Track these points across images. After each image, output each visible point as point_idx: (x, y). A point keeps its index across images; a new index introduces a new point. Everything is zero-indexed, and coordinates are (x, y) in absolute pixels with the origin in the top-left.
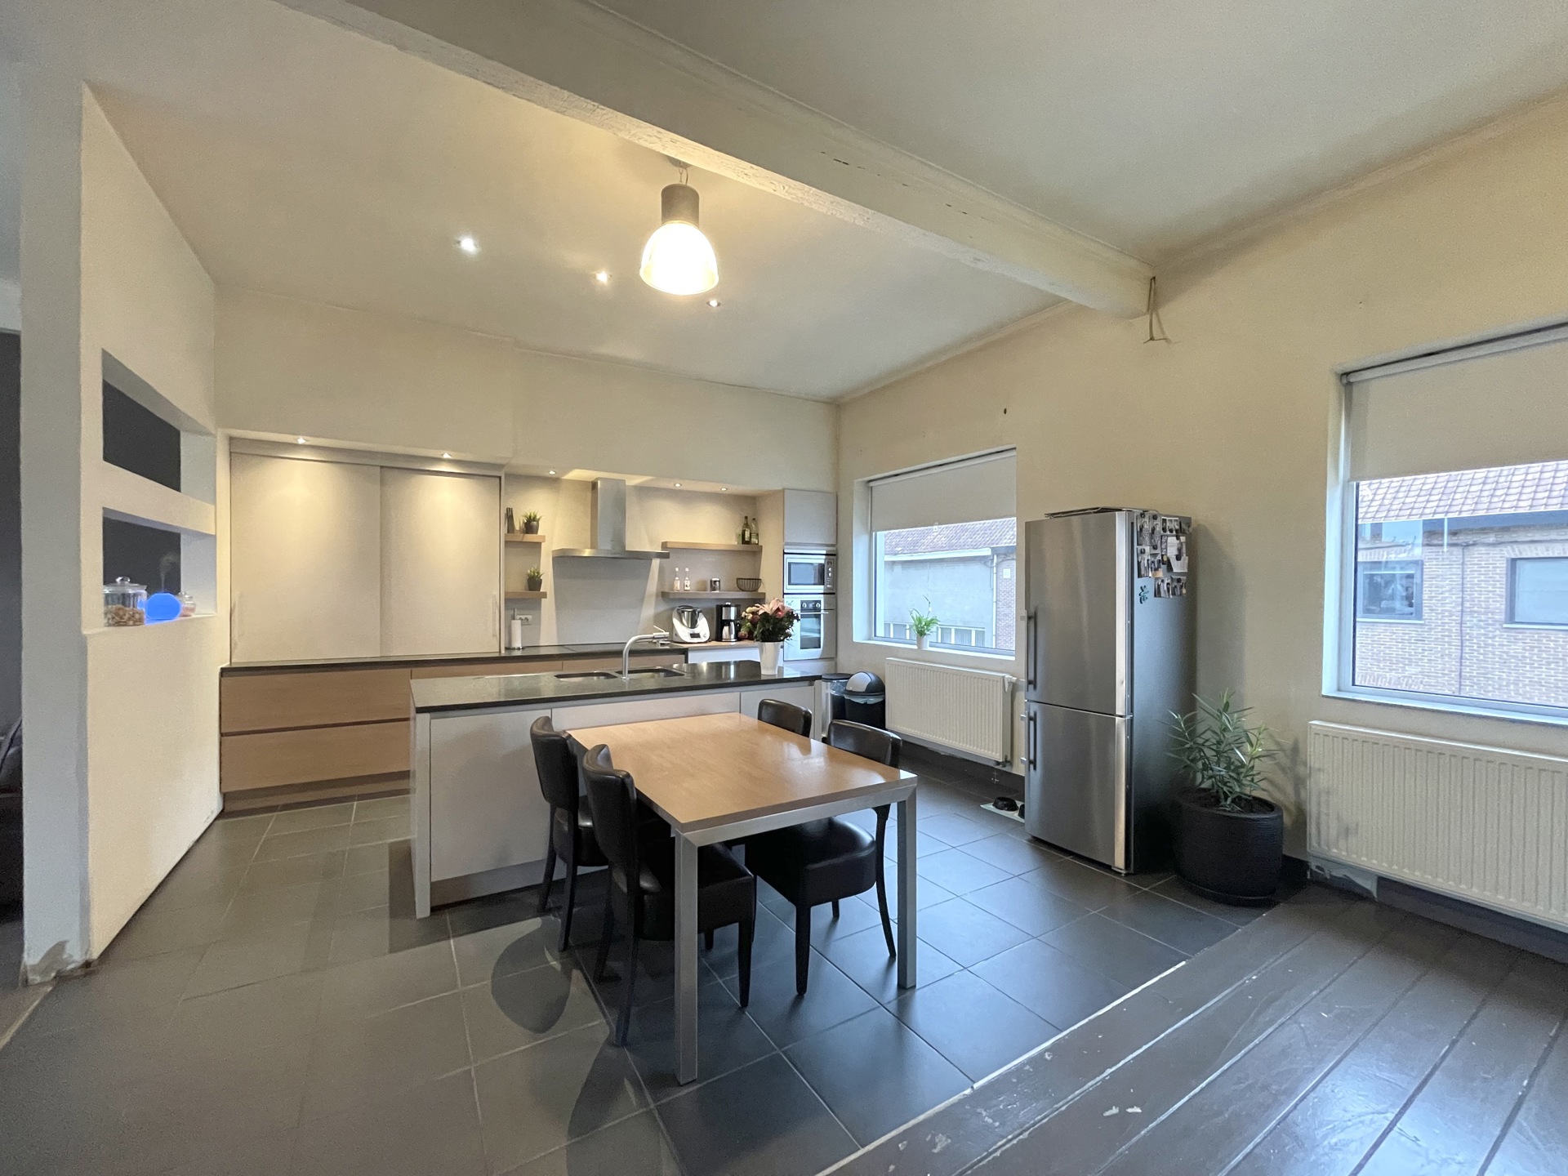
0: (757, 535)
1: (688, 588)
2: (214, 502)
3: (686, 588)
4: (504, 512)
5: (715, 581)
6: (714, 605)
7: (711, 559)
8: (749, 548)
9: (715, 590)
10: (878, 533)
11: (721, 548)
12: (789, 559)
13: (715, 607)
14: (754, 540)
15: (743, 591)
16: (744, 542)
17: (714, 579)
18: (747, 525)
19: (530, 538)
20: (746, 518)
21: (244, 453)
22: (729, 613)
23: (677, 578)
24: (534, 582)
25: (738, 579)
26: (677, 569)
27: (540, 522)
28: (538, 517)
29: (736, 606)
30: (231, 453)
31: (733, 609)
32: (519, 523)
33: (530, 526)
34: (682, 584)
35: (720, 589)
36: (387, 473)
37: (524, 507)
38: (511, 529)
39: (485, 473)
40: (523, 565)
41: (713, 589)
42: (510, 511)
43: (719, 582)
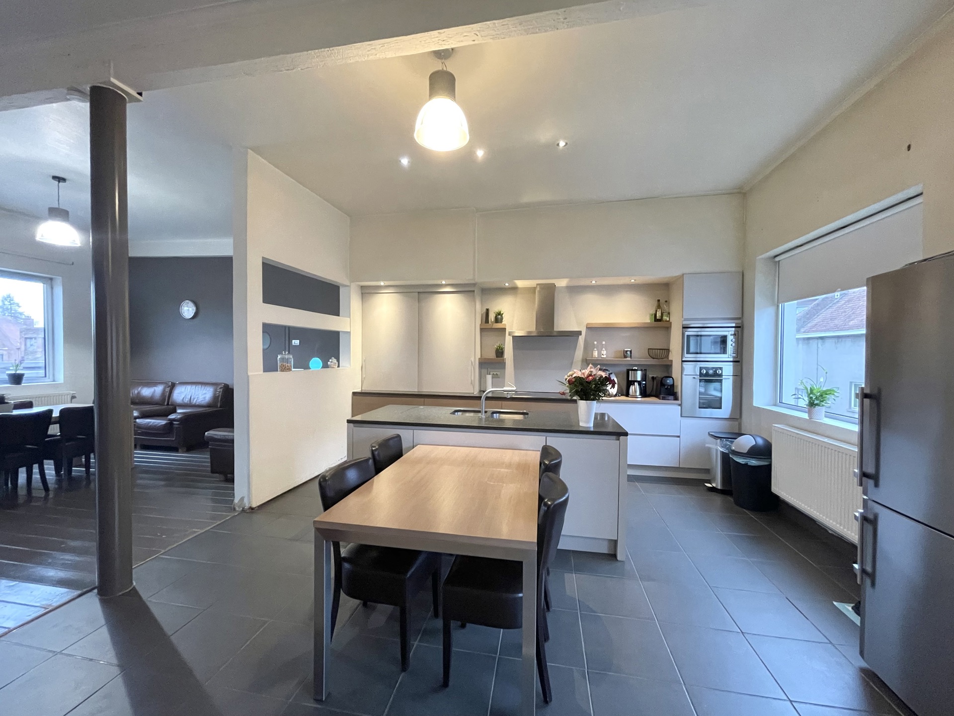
0: (669, 313)
1: (605, 356)
2: (350, 317)
3: (602, 356)
4: (485, 310)
5: (627, 351)
6: (625, 369)
7: (627, 334)
8: (660, 323)
9: (626, 358)
10: (785, 304)
11: (636, 326)
12: (690, 332)
13: (626, 370)
14: (665, 318)
15: (654, 358)
16: (656, 320)
17: (626, 350)
18: (659, 307)
19: (499, 326)
20: (659, 301)
21: (367, 292)
22: (635, 376)
23: (595, 349)
24: (500, 352)
25: (649, 349)
26: (596, 343)
27: (503, 316)
28: (502, 313)
29: (641, 370)
30: (362, 293)
31: (639, 373)
32: (492, 317)
33: (499, 318)
34: (599, 353)
35: (631, 357)
36: (421, 295)
37: (495, 307)
38: (487, 321)
39: (466, 290)
40: (493, 343)
41: (625, 357)
42: (488, 310)
43: (631, 351)
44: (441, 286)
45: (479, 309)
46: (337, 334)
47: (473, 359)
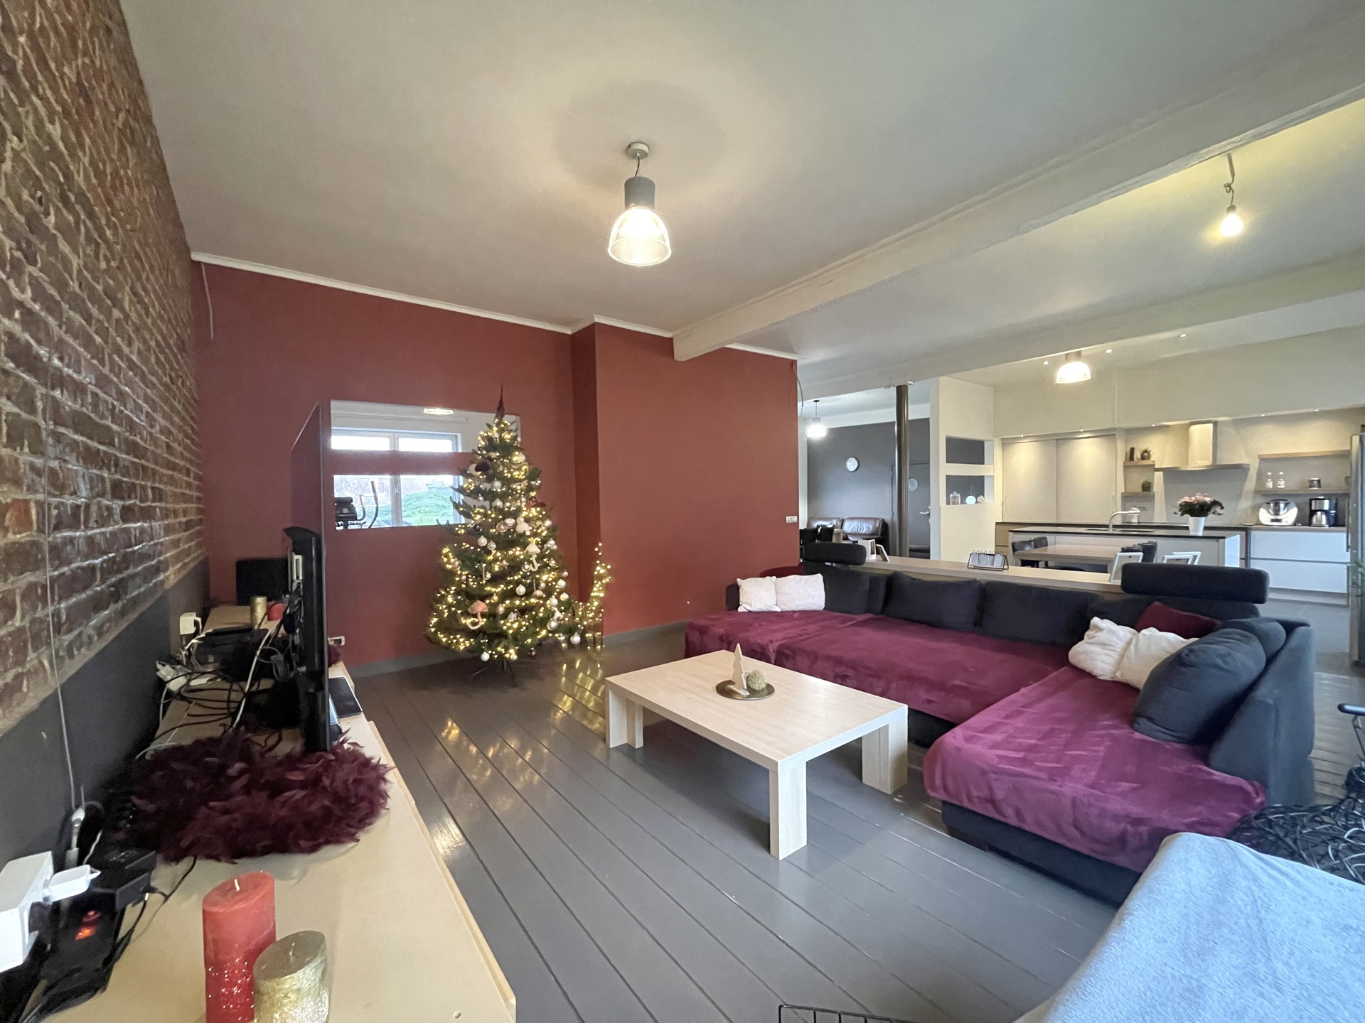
1: (1283, 487)
2: (993, 464)
3: (1279, 487)
4: (1129, 449)
5: (1314, 481)
6: (1307, 499)
9: (1313, 488)
11: (1326, 454)
17: (1313, 479)
19: (1146, 462)
20: (1363, 426)
21: (1007, 443)
22: (1321, 505)
23: (1270, 480)
24: (1147, 487)
25: (1346, 477)
26: (1271, 473)
27: (1151, 454)
28: (1151, 450)
29: (1330, 499)
30: (1003, 444)
31: (1327, 503)
32: (1137, 455)
33: (1146, 455)
34: (1275, 484)
35: (1319, 486)
36: (1059, 442)
37: (1140, 447)
38: (1131, 458)
39: (1107, 434)
40: (1138, 479)
41: (1311, 487)
42: (1132, 450)
43: (1319, 481)
44: (1079, 433)
45: (1122, 448)
46: (982, 478)
47: (1114, 494)
